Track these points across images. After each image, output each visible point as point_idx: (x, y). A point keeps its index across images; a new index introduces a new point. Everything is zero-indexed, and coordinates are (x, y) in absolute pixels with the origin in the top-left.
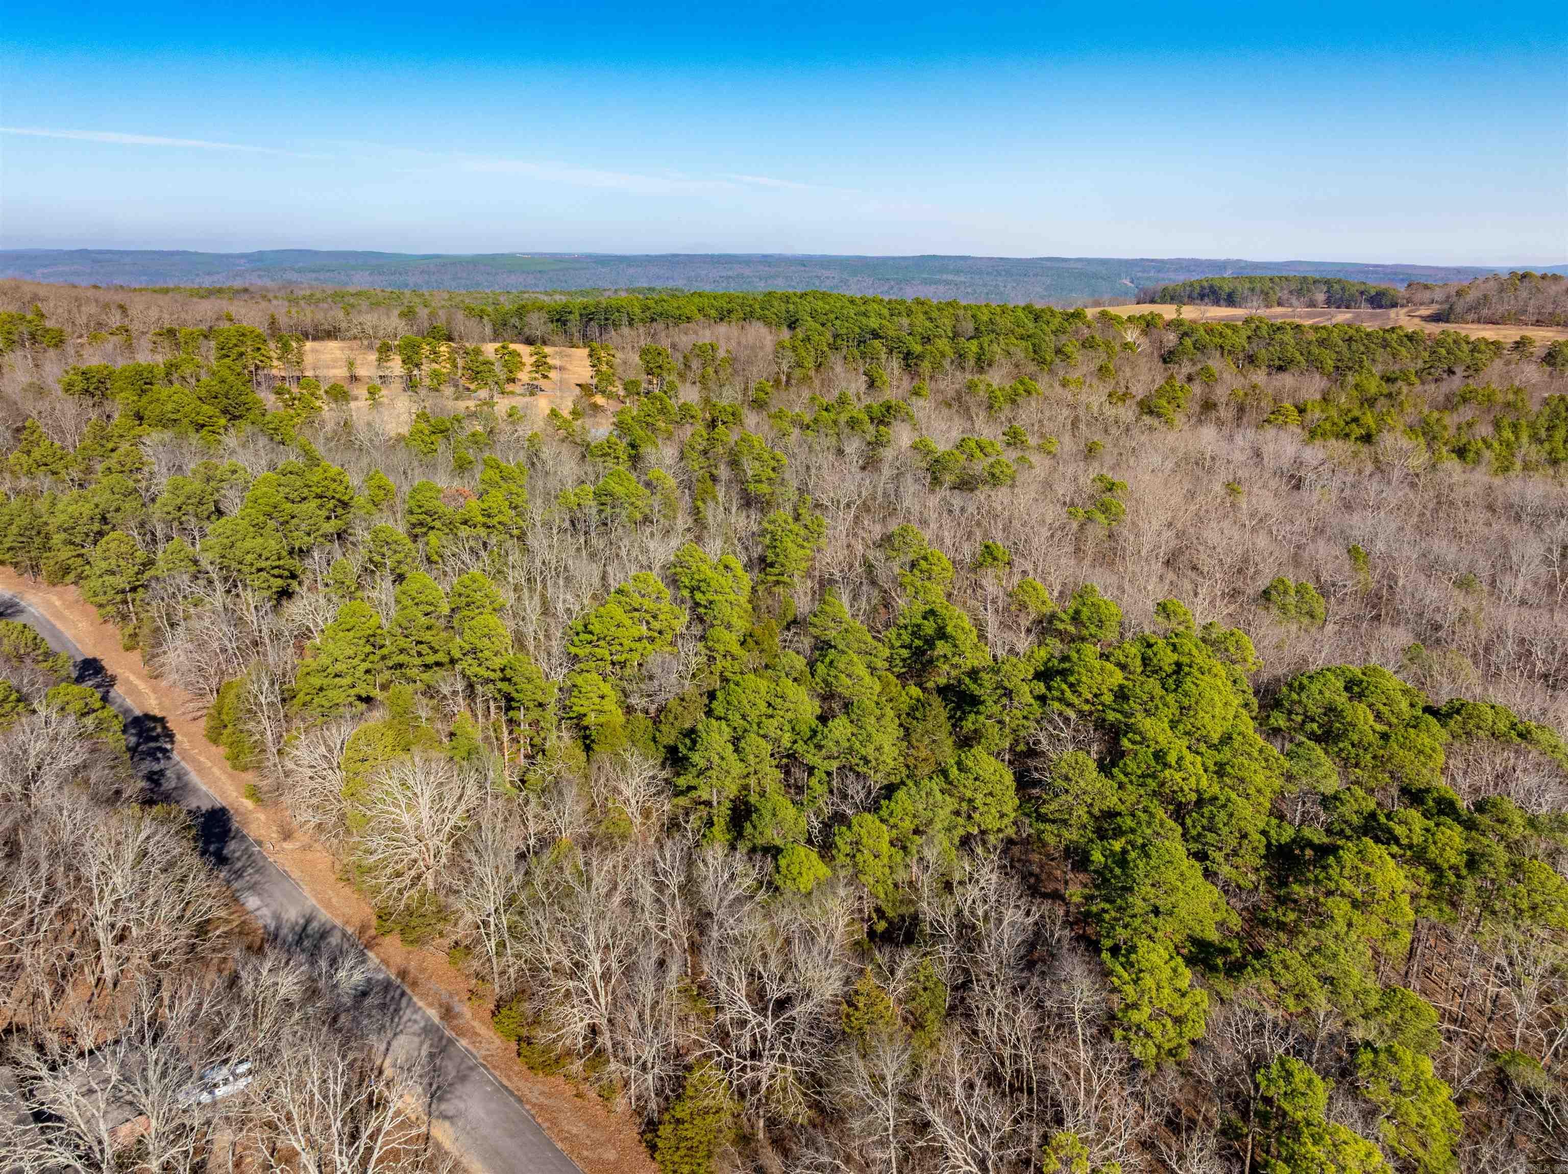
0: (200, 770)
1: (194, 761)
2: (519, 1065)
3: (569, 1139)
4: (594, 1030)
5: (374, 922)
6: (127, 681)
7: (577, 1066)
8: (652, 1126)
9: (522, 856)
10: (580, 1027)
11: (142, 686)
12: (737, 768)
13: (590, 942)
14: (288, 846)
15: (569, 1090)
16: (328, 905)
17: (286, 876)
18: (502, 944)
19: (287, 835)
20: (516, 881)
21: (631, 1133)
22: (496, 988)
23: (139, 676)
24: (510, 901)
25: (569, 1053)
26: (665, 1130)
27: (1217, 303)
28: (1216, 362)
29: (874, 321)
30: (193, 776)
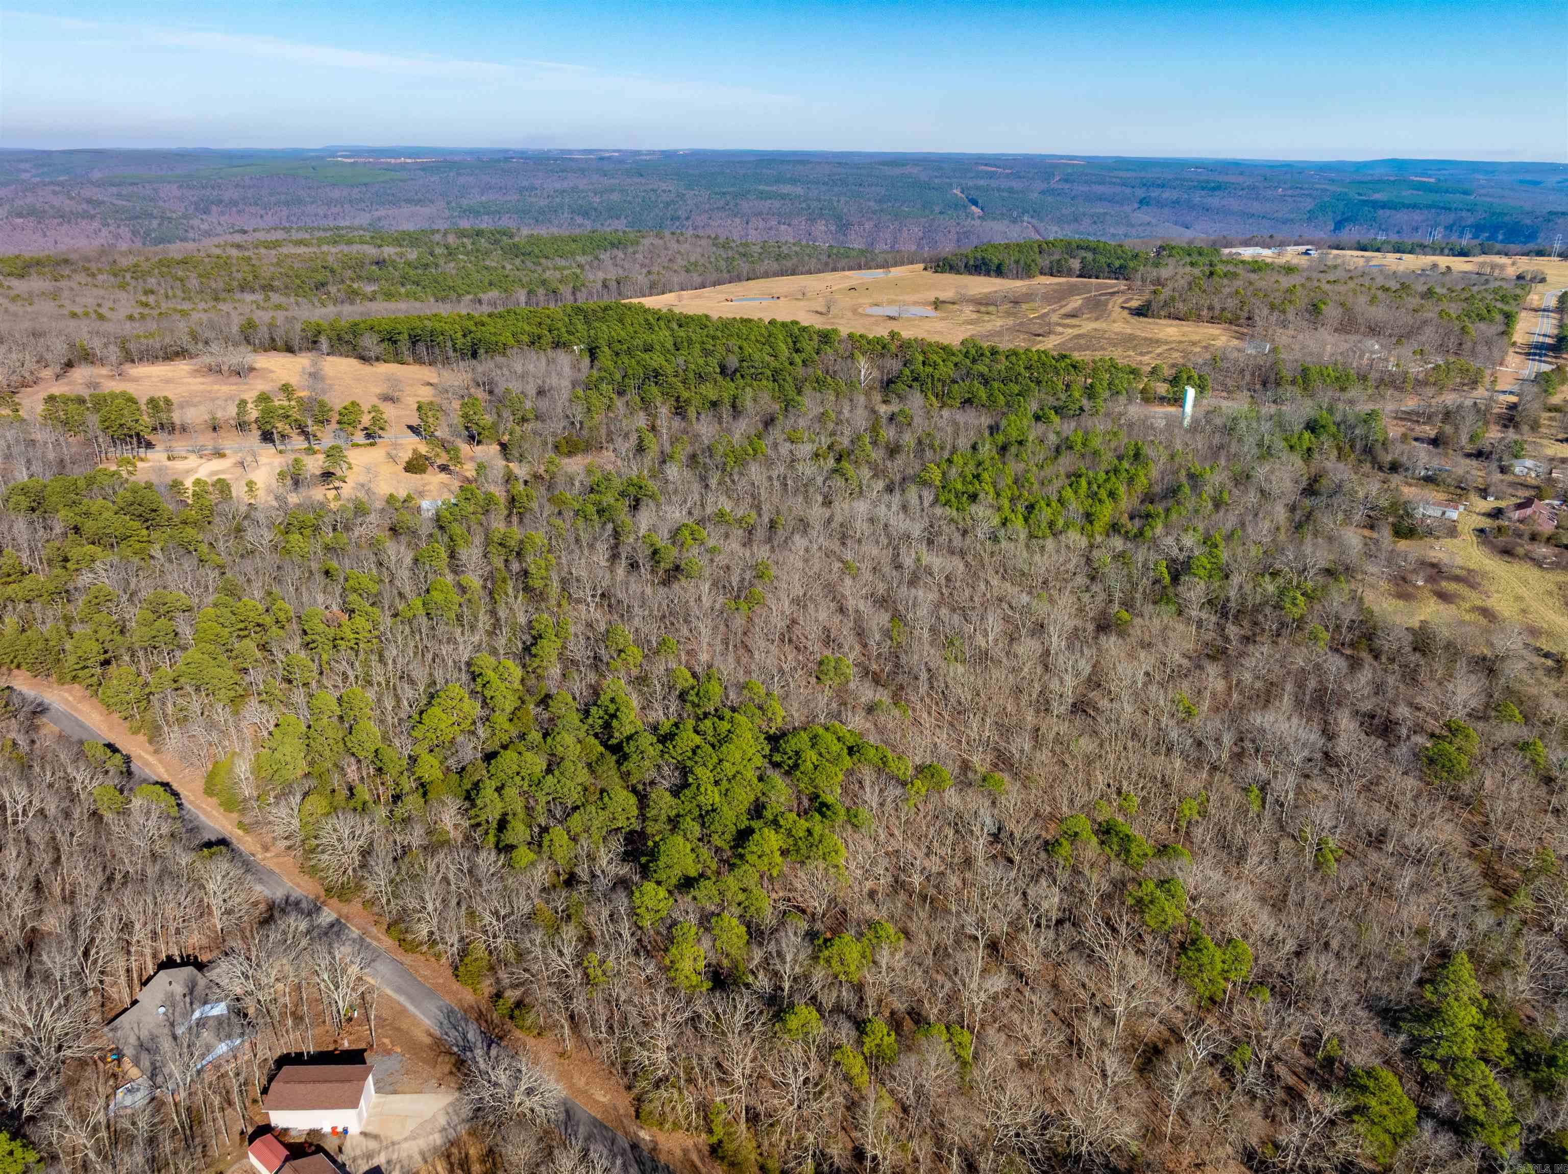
0: (205, 812)
1: (198, 807)
2: (401, 950)
3: (424, 976)
4: (431, 933)
5: (323, 893)
6: (140, 757)
7: (424, 948)
8: (456, 968)
9: (395, 859)
10: (425, 933)
11: (151, 759)
12: (500, 805)
13: (427, 897)
14: (268, 855)
15: (423, 958)
16: (299, 885)
17: (271, 872)
18: (389, 900)
19: (266, 849)
20: (394, 872)
21: (450, 972)
22: (387, 919)
23: (146, 751)
24: (391, 881)
25: (421, 944)
26: (461, 969)
27: (988, 274)
28: (916, 401)
29: (656, 360)
30: (203, 818)
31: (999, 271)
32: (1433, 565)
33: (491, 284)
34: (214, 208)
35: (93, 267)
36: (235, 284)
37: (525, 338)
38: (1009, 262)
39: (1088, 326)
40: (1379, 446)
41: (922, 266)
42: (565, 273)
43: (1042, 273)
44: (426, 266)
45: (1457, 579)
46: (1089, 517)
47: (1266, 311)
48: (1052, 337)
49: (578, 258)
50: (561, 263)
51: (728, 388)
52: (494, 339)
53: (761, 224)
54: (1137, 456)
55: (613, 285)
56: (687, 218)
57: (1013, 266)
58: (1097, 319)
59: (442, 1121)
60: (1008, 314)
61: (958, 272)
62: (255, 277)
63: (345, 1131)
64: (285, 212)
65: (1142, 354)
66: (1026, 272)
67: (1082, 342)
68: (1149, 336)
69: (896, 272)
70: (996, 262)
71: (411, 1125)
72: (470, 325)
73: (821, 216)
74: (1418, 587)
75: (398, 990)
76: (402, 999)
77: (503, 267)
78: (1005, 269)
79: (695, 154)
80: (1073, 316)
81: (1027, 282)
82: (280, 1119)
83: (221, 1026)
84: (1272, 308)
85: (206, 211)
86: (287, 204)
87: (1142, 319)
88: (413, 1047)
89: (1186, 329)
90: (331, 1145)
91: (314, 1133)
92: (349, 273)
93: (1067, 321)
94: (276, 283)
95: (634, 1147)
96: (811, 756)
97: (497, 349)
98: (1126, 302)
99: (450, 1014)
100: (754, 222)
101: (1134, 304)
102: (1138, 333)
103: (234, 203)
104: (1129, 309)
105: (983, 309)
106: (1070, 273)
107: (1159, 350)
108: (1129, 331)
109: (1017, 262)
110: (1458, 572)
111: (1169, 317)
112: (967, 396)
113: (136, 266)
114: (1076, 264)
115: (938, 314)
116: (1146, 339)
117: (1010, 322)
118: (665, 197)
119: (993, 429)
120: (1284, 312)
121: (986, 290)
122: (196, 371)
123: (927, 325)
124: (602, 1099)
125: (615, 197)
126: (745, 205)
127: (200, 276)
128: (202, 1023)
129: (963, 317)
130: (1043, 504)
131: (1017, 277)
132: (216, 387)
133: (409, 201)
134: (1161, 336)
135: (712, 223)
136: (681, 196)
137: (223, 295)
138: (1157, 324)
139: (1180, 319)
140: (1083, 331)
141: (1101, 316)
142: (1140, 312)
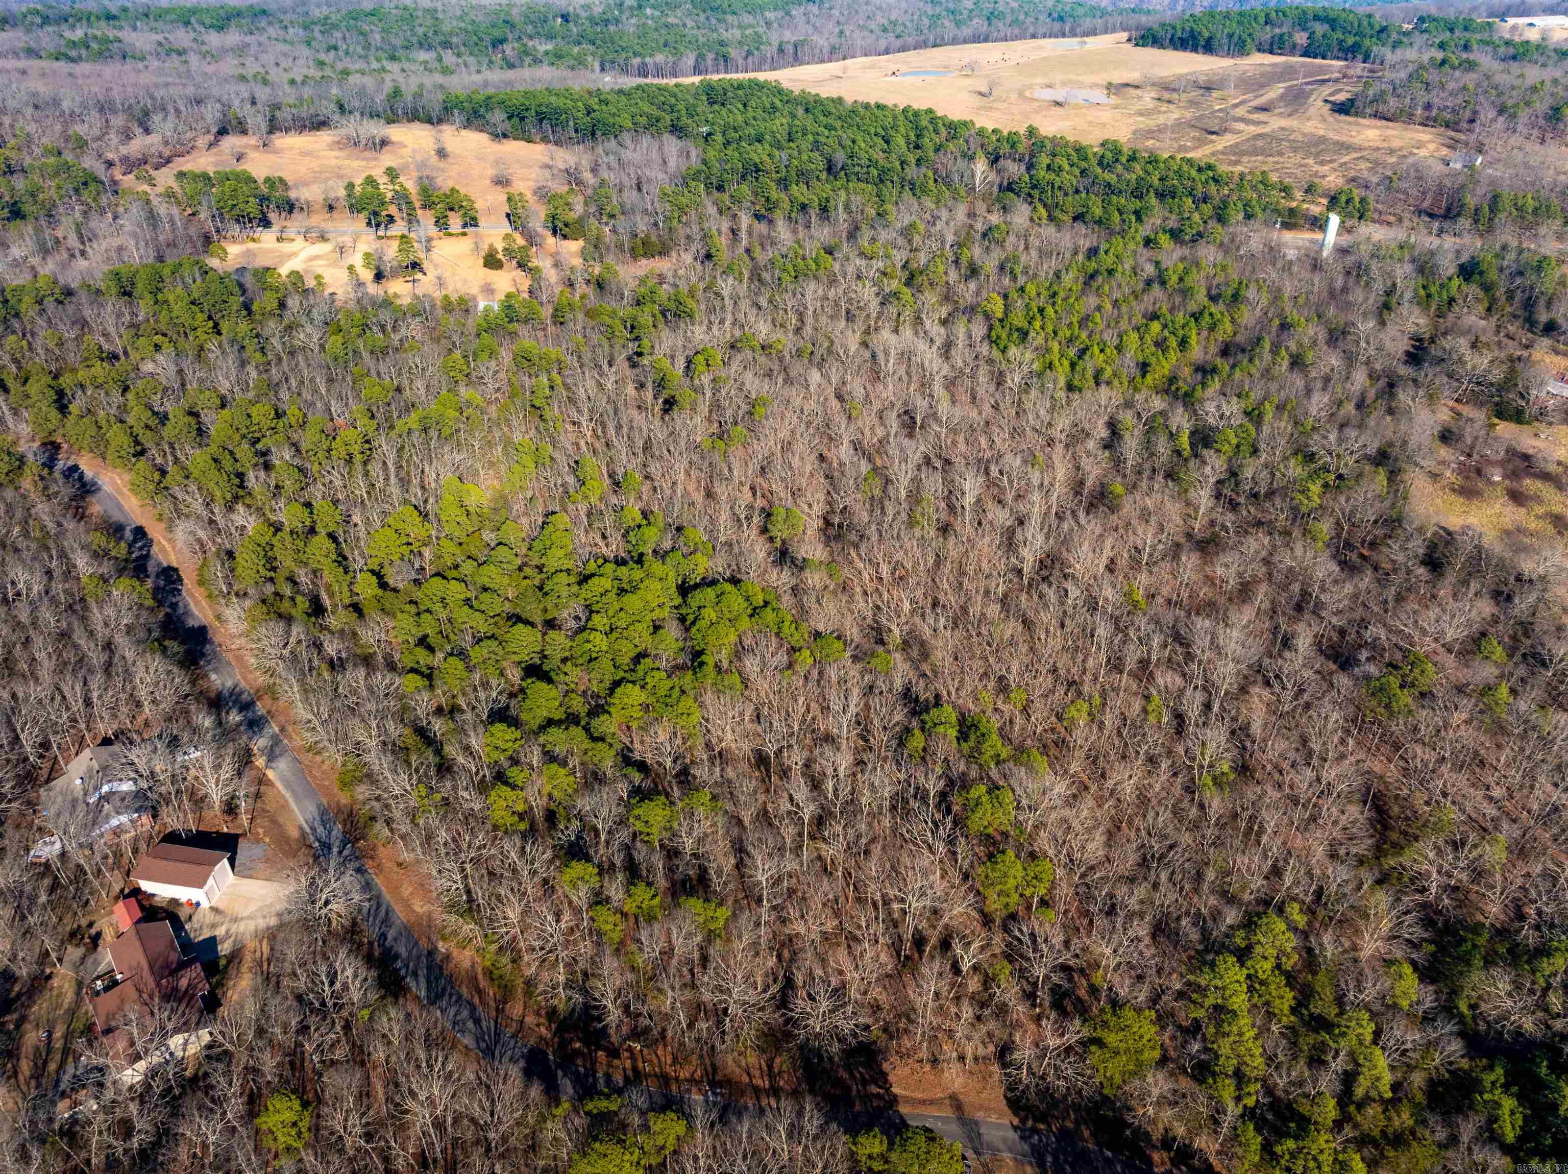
3: (314, 777)
6: (159, 543)
11: (167, 547)
23: (165, 539)
27: (1195, 49)
28: (1021, 214)
29: (759, 153)
30: (192, 606)
31: (1209, 48)
32: (1526, 457)
33: (665, 45)
35: (287, 18)
36: (414, 40)
37: (643, 120)
38: (1221, 36)
39: (1275, 123)
40: (1542, 302)
41: (1124, 35)
42: (748, 32)
43: (1259, 50)
44: (607, 22)
45: (1546, 476)
46: (1144, 367)
47: (1492, 114)
48: (1228, 136)
49: (768, 15)
50: (748, 19)
51: (824, 188)
52: (611, 120)
54: (1236, 297)
55: (790, 49)
57: (1225, 41)
58: (1290, 115)
59: (280, 907)
60: (1192, 103)
61: (1162, 47)
62: (435, 32)
63: (198, 904)
65: (1322, 163)
66: (1239, 48)
67: (1260, 143)
68: (1344, 139)
69: (1094, 43)
70: (1206, 34)
71: (252, 908)
72: (594, 102)
74: (1491, 483)
75: (288, 785)
76: (288, 796)
77: (684, 25)
78: (1215, 43)
80: (1264, 109)
81: (1238, 61)
82: (147, 886)
83: (124, 802)
84: (1501, 111)
87: (1343, 117)
88: (281, 839)
89: (1390, 132)
90: (183, 914)
91: (175, 902)
92: (530, 29)
93: (1255, 116)
94: (454, 40)
95: (431, 953)
96: (710, 614)
97: (613, 131)
98: (1331, 94)
99: (323, 812)
101: (1341, 97)
102: (1331, 135)
104: (1333, 103)
105: (1166, 96)
106: (1293, 50)
107: (1346, 159)
108: (1321, 133)
109: (1230, 36)
110: (1552, 468)
111: (1375, 116)
112: (1081, 210)
113: (326, 18)
114: (1301, 38)
115: (1114, 100)
116: (1337, 143)
117: (1189, 115)
119: (1093, 252)
120: (1513, 116)
121: (1184, 71)
122: (338, 143)
123: (1093, 115)
124: (418, 909)
127: (383, 30)
128: (106, 798)
129: (1138, 106)
130: (1096, 350)
131: (1229, 54)
132: (347, 162)
134: (1357, 140)
137: (401, 53)
138: (1358, 124)
139: (1387, 120)
140: (1267, 129)
141: (1296, 111)
142: (1343, 109)
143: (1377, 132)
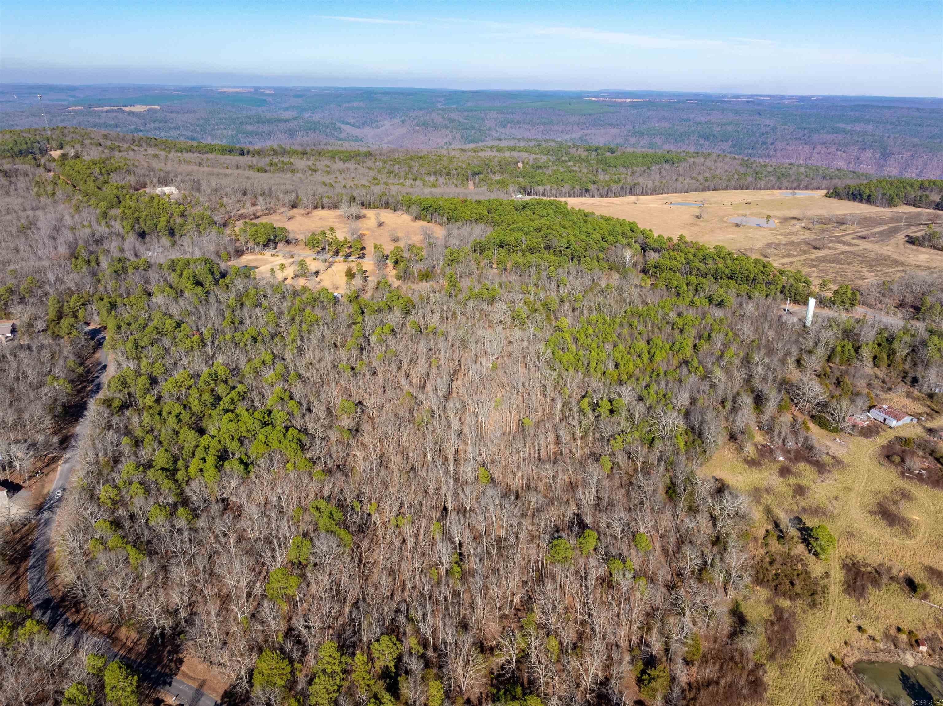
27: (861, 201)
29: (512, 236)
31: (869, 200)
34: (509, 125)
37: (477, 216)
38: (878, 194)
39: (863, 246)
43: (905, 204)
48: (825, 251)
49: (636, 168)
50: (623, 170)
52: (461, 215)
53: (823, 150)
56: (772, 144)
57: (879, 198)
58: (876, 242)
64: (542, 128)
66: (891, 203)
68: (901, 258)
70: (867, 193)
73: (871, 146)
78: (873, 198)
79: (826, 99)
80: (864, 237)
85: (505, 126)
86: (544, 124)
87: (910, 246)
93: (854, 241)
98: (916, 232)
100: (819, 148)
101: (918, 234)
102: (894, 255)
103: (519, 122)
104: (911, 238)
107: (891, 270)
108: (889, 254)
109: (884, 195)
111: (931, 246)
115: (778, 226)
116: (894, 260)
117: (813, 237)
118: (763, 130)
125: (730, 128)
126: (816, 137)
129: (787, 230)
131: (881, 205)
133: (610, 125)
134: (910, 260)
135: (788, 147)
136: (774, 129)
138: (917, 251)
139: (939, 250)
140: (855, 249)
141: (883, 240)
142: (912, 241)
143: (927, 256)
